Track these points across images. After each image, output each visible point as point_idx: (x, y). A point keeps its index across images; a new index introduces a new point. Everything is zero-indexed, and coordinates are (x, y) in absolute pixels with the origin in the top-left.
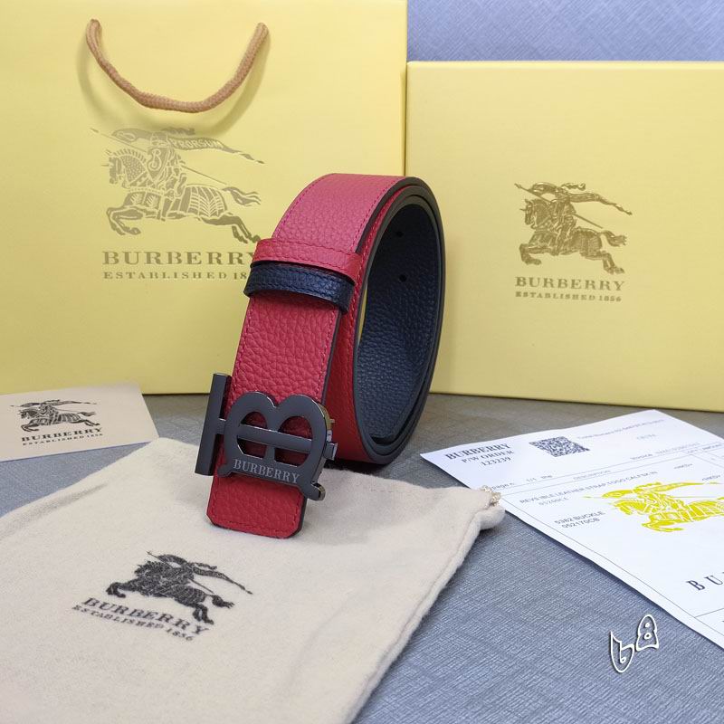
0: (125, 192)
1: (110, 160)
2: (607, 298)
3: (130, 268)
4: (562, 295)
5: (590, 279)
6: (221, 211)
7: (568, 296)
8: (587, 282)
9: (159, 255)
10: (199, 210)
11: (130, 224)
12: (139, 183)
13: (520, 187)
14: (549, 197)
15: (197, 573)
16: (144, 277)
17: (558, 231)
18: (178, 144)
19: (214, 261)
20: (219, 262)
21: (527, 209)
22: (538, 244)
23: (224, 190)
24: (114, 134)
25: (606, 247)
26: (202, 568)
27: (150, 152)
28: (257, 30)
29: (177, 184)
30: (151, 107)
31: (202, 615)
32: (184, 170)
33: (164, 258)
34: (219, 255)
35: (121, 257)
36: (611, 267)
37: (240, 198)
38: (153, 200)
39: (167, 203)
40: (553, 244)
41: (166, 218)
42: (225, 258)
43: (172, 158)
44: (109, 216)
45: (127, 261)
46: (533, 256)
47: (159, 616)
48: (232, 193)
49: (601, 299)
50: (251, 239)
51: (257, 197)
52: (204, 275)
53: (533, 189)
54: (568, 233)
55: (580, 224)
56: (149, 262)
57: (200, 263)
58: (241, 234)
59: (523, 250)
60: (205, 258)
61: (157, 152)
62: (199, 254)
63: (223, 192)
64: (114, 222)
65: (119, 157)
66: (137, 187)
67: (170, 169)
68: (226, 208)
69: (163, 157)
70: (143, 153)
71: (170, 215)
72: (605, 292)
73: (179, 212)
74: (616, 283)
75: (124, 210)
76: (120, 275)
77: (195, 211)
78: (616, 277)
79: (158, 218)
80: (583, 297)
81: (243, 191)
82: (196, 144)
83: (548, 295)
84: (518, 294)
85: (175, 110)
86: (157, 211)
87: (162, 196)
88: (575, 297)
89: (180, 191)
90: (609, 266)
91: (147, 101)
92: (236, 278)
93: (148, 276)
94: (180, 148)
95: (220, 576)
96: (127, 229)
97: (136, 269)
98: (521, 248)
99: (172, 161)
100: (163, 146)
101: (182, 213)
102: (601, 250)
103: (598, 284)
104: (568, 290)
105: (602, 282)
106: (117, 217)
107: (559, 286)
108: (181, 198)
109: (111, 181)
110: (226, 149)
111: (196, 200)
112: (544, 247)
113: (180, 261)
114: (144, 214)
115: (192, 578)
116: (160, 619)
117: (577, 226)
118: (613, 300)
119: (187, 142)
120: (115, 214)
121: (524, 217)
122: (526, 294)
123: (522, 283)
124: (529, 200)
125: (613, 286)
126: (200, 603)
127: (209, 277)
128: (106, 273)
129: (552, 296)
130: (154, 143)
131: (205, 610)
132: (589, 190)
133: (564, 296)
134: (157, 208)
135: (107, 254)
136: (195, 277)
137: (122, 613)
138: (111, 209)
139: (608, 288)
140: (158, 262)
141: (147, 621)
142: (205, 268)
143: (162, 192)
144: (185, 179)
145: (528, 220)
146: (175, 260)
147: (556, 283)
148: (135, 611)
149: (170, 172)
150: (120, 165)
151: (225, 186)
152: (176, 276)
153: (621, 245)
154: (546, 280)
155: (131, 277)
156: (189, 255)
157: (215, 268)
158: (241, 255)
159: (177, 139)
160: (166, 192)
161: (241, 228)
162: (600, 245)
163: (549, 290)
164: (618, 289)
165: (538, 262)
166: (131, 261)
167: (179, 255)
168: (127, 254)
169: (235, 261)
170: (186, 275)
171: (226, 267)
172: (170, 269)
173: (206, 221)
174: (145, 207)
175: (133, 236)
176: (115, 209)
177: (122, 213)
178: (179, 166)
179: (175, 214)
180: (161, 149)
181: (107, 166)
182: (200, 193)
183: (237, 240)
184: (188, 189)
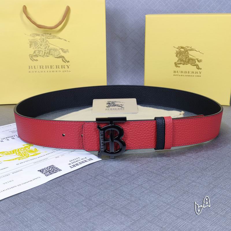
0: (34, 50)
1: (30, 42)
3: (35, 70)
6: (59, 55)
19: (57, 68)
20: (59, 68)
23: (60, 49)
24: (30, 35)
27: (40, 40)
28: (67, 8)
29: (47, 48)
30: (40, 28)
32: (49, 44)
33: (44, 67)
34: (59, 66)
35: (33, 67)
37: (64, 51)
38: (41, 52)
39: (45, 53)
41: (45, 57)
42: (60, 67)
44: (30, 56)
45: (35, 68)
48: (62, 50)
50: (67, 62)
51: (68, 51)
52: (55, 71)
56: (40, 68)
57: (54, 68)
58: (64, 60)
60: (55, 67)
62: (54, 66)
63: (59, 50)
64: (31, 58)
65: (32, 41)
66: (37, 49)
69: (43, 41)
70: (38, 40)
73: (48, 55)
76: (33, 72)
77: (52, 55)
79: (43, 57)
81: (65, 49)
82: (52, 37)
85: (47, 29)
86: (42, 55)
89: (48, 49)
91: (39, 26)
92: (63, 72)
93: (40, 72)
94: (48, 38)
96: (34, 60)
97: (37, 70)
99: (46, 42)
106: (32, 57)
108: (48, 51)
109: (30, 47)
110: (60, 38)
111: (52, 52)
114: (39, 56)
119: (49, 37)
120: (31, 56)
128: (29, 71)
130: (41, 37)
135: (29, 66)
136: (52, 72)
138: (30, 55)
142: (55, 70)
144: (49, 46)
146: (47, 68)
149: (45, 45)
150: (32, 43)
151: (59, 48)
152: (48, 72)
155: (36, 72)
156: (51, 66)
157: (58, 69)
158: (64, 66)
159: (47, 36)
160: (44, 50)
166: (36, 68)
167: (48, 66)
168: (35, 66)
169: (63, 68)
170: (50, 72)
171: (61, 69)
172: (46, 70)
173: (55, 57)
174: (39, 54)
175: (36, 61)
176: (31, 55)
177: (33, 56)
178: (48, 43)
179: (47, 56)
180: (43, 39)
181: (29, 43)
182: (54, 50)
183: (63, 62)
184: (50, 49)
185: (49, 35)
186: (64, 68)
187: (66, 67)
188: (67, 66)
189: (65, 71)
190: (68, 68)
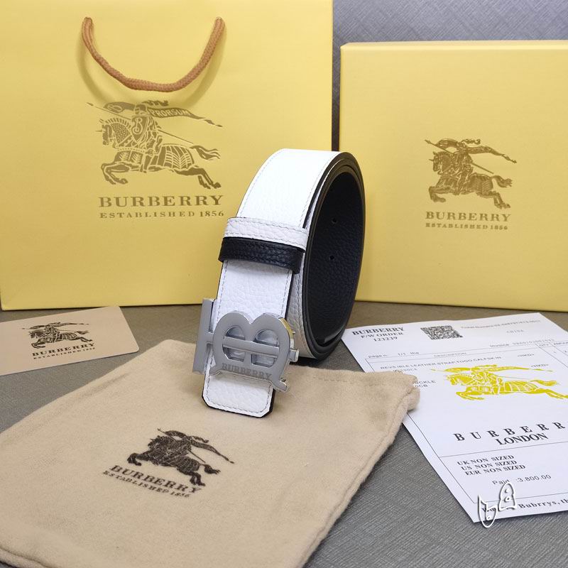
0: (115, 152)
1: (103, 127)
2: (496, 227)
3: (120, 210)
4: (462, 225)
5: (484, 212)
6: (189, 165)
7: (466, 226)
8: (482, 215)
9: (142, 199)
10: (173, 164)
11: (120, 176)
12: (126, 144)
13: (429, 142)
14: (452, 150)
15: (194, 445)
16: (131, 216)
17: (458, 176)
18: (155, 113)
19: (185, 203)
20: (189, 204)
21: (435, 159)
22: (444, 185)
23: (192, 148)
24: (106, 107)
25: (496, 188)
26: (197, 441)
27: (133, 120)
28: (216, 24)
29: (155, 144)
31: (197, 480)
32: (160, 133)
33: (146, 202)
34: (189, 198)
35: (113, 201)
36: (500, 204)
37: (204, 154)
38: (137, 157)
39: (148, 158)
40: (455, 186)
41: (147, 171)
42: (193, 201)
43: (151, 124)
44: (103, 169)
45: (118, 204)
46: (439, 195)
47: (165, 483)
48: (198, 151)
49: (492, 228)
50: (213, 185)
51: (217, 153)
52: (177, 214)
53: (439, 144)
54: (467, 178)
55: (476, 170)
56: (134, 204)
57: (174, 205)
58: (205, 182)
59: (432, 190)
60: (178, 201)
61: (139, 120)
62: (173, 198)
63: (190, 149)
64: (106, 174)
65: (110, 124)
66: (124, 147)
67: (149, 132)
68: (193, 162)
69: (144, 123)
70: (128, 121)
71: (150, 168)
72: (495, 223)
73: (157, 166)
74: (504, 215)
75: (115, 165)
77: (170, 165)
78: (504, 211)
79: (141, 171)
80: (478, 227)
81: (207, 148)
82: (169, 113)
83: (451, 226)
84: (428, 225)
86: (140, 166)
87: (144, 153)
88: (472, 226)
89: (157, 149)
90: (499, 202)
92: (202, 215)
93: (134, 215)
94: (157, 116)
95: (211, 449)
96: (117, 180)
97: (125, 210)
98: (429, 190)
99: (151, 127)
100: (144, 115)
101: (160, 166)
102: (492, 190)
103: (489, 217)
104: (466, 222)
105: (493, 215)
106: (110, 171)
107: (460, 218)
108: (158, 155)
109: (104, 143)
110: (192, 116)
111: (170, 156)
112: (448, 188)
113: (158, 204)
114: (130, 168)
115: (190, 450)
116: (166, 486)
117: (473, 172)
118: (501, 228)
119: (162, 111)
120: (108, 169)
121: (432, 165)
122: (433, 225)
123: (430, 217)
124: (437, 152)
125: (501, 218)
126: (195, 472)
127: (181, 215)
128: (102, 214)
129: (454, 225)
130: (137, 113)
131: (199, 477)
132: (483, 144)
133: (463, 226)
134: (140, 163)
135: (102, 199)
136: (170, 215)
137: (139, 477)
138: (105, 165)
139: (498, 220)
140: (142, 204)
141: (157, 486)
142: (178, 208)
143: (144, 151)
144: (161, 140)
145: (435, 168)
146: (154, 203)
147: (457, 216)
148: (148, 477)
149: (150, 135)
150: (111, 131)
151: (192, 145)
152: (155, 216)
153: (508, 186)
154: (449, 214)
155: (121, 216)
156: (166, 198)
157: (186, 208)
158: (205, 198)
159: (155, 109)
160: (147, 151)
161: (205, 176)
162: (492, 187)
163: (452, 221)
164: (506, 220)
165: (443, 200)
166: (121, 204)
167: (158, 199)
168: (117, 199)
169: (201, 202)
170: (163, 214)
171: (194, 208)
172: (151, 210)
173: (178, 172)
174: (130, 163)
175: (122, 185)
176: (108, 165)
177: (113, 168)
178: (157, 130)
179: (154, 168)
180: (142, 117)
181: (101, 131)
182: (174, 151)
183: (202, 186)
184: (163, 148)
185: (160, 106)
186: (205, 203)
187: (210, 201)
188: (213, 197)
189: (208, 214)
190: (217, 203)
